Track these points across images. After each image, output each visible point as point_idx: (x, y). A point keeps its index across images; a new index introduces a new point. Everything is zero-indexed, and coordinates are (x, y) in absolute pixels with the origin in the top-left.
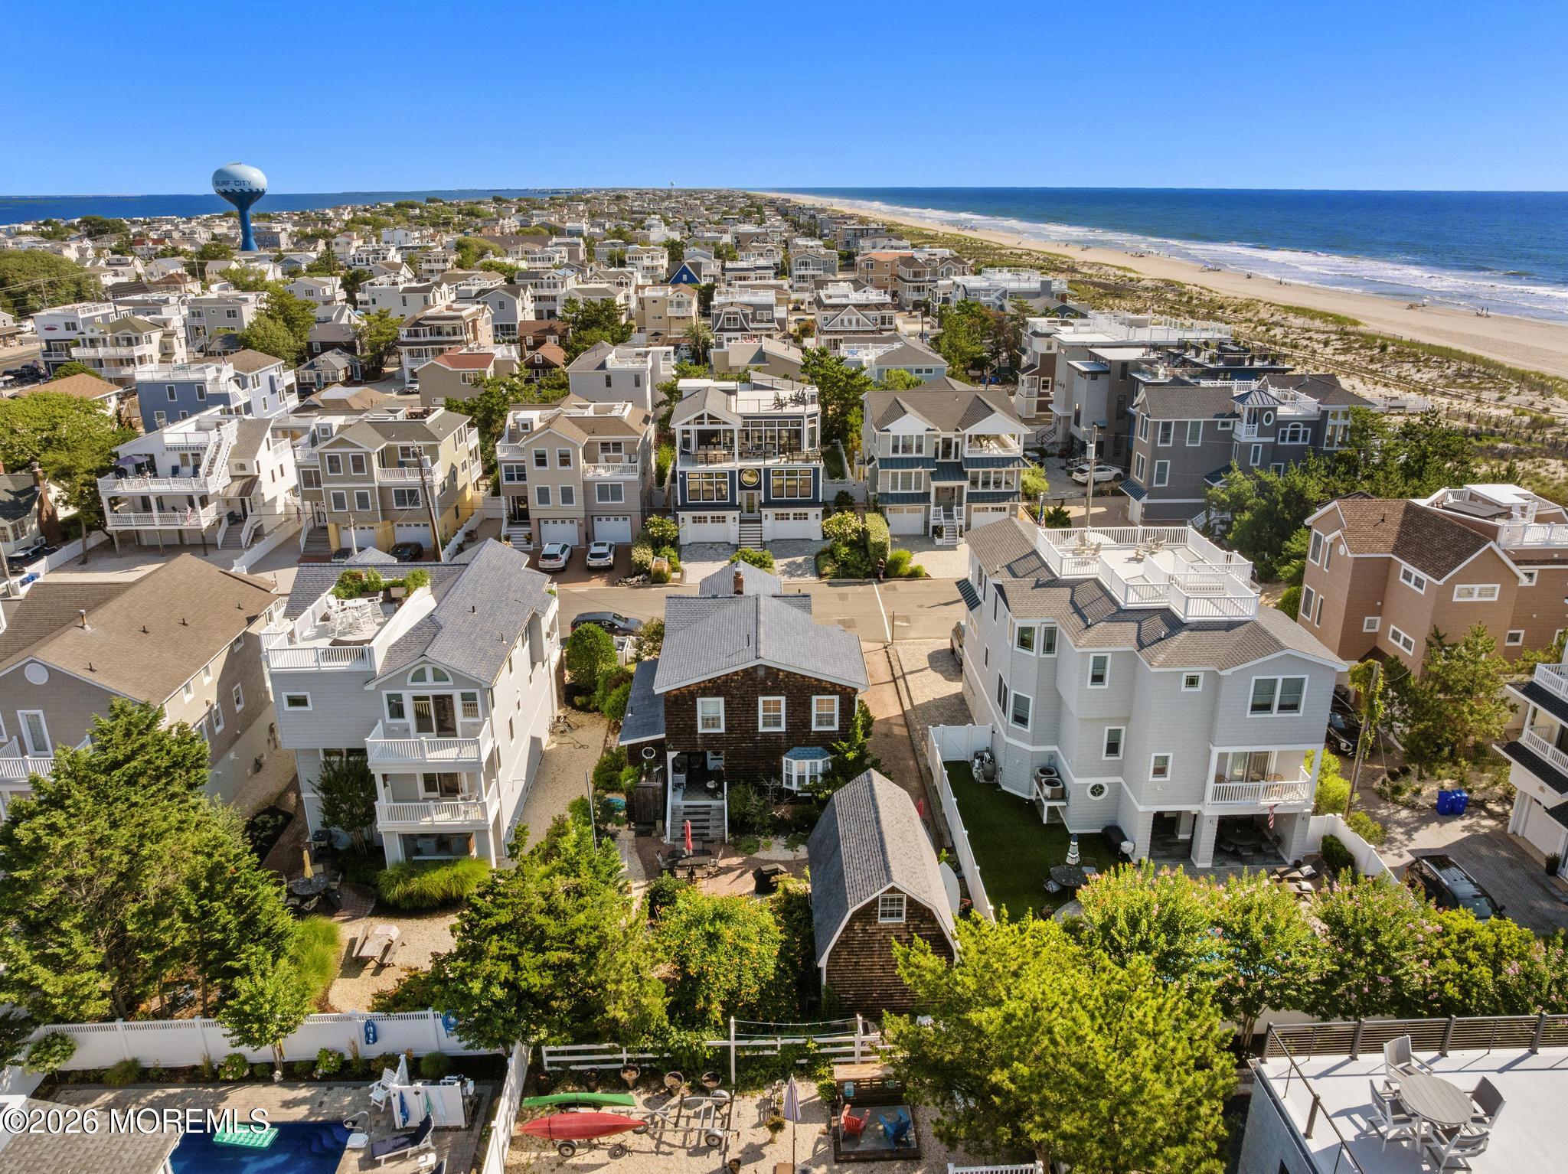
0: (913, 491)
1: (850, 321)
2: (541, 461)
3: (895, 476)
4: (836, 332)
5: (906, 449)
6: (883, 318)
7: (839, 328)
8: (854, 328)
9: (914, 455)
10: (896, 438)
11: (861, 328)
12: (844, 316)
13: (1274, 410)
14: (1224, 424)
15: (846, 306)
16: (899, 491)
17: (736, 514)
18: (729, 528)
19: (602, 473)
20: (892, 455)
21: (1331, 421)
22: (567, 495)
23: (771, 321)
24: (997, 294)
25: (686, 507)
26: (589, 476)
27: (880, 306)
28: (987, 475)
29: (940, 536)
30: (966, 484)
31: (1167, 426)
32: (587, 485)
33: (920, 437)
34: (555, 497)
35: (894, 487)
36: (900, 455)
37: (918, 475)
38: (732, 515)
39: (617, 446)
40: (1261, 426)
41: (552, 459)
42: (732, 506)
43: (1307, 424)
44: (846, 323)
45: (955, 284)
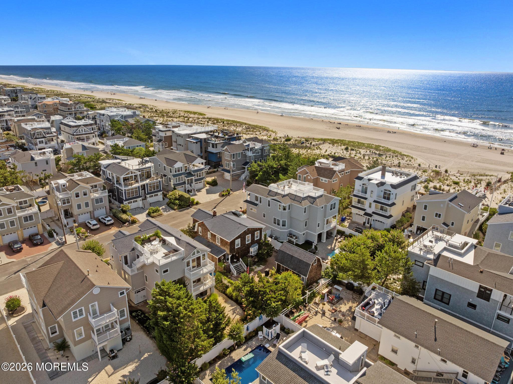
0: (181, 182)
1: (82, 130)
2: (77, 196)
3: (176, 179)
4: (80, 135)
5: (179, 171)
6: (92, 128)
7: (79, 133)
8: (84, 133)
9: (181, 172)
10: (176, 169)
11: (86, 133)
12: (80, 129)
13: (255, 147)
14: (244, 152)
15: (80, 126)
16: (178, 183)
17: (141, 198)
18: (139, 203)
19: (96, 195)
20: (175, 173)
21: (264, 148)
22: (87, 205)
23: (51, 133)
24: (120, 116)
25: (126, 200)
26: (92, 197)
27: (91, 125)
28: (200, 173)
29: (191, 192)
30: (193, 177)
31: (234, 154)
32: (92, 199)
33: (181, 167)
34: (83, 205)
35: (177, 182)
36: (177, 173)
37: (182, 177)
38: (138, 199)
39: (96, 186)
40: (253, 151)
41: (81, 194)
42: (140, 197)
43: (260, 149)
44: (81, 131)
45: (98, 113)
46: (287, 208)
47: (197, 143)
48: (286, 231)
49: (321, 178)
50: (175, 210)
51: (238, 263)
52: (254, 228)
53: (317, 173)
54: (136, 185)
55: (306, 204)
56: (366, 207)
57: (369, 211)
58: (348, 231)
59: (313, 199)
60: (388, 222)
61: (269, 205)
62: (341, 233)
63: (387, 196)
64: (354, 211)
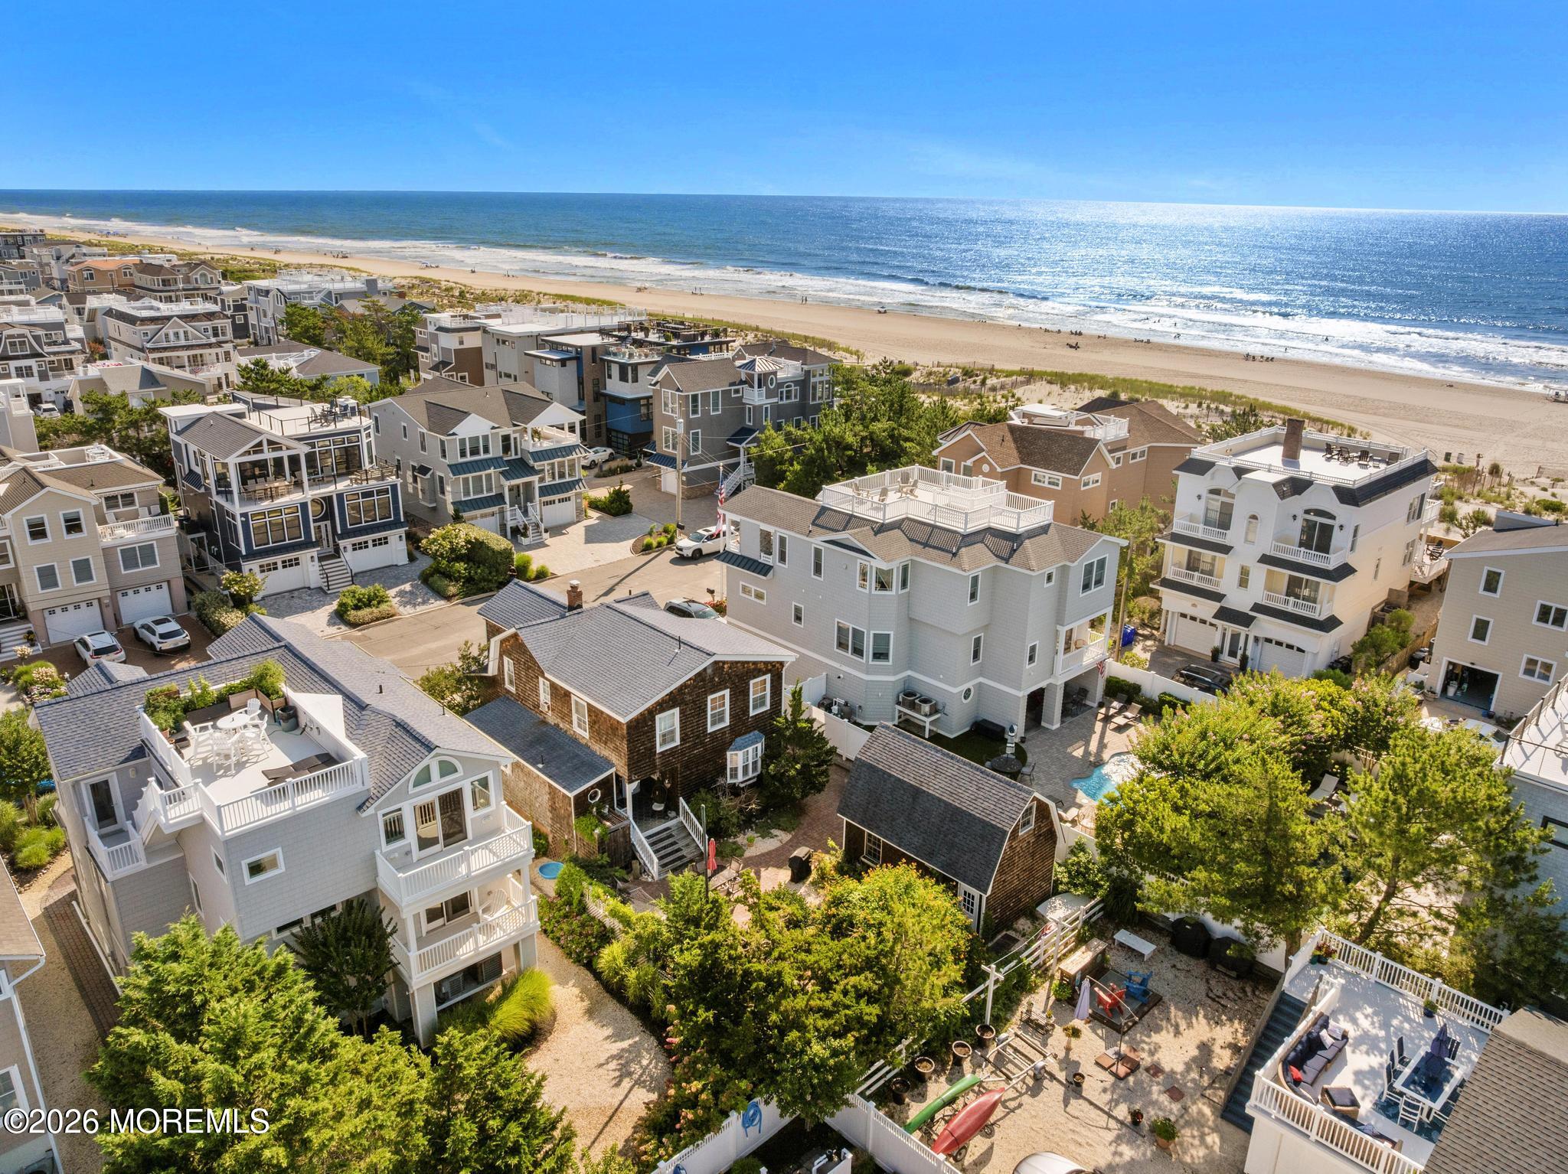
0: (486, 494)
1: (177, 334)
2: (37, 531)
3: (466, 481)
4: (165, 349)
5: (475, 451)
6: (215, 329)
7: (165, 344)
8: (183, 342)
9: (482, 456)
10: (462, 441)
11: (190, 343)
12: (169, 329)
13: (775, 373)
14: (737, 391)
15: (168, 318)
16: (472, 497)
17: (314, 552)
18: (308, 569)
19: (121, 534)
20: (461, 460)
21: (813, 380)
22: (83, 570)
23: (66, 342)
24: (321, 295)
25: (252, 555)
26: (107, 541)
27: (210, 316)
28: (561, 465)
29: (525, 535)
30: (535, 478)
31: (695, 397)
32: (107, 552)
33: (486, 438)
34: (66, 577)
35: (467, 493)
36: (469, 458)
37: (489, 477)
38: (306, 556)
39: (128, 498)
40: (768, 389)
41: (55, 526)
42: (308, 544)
43: (796, 383)
44: (172, 337)
45: (250, 289)
46: (896, 580)
47: (563, 362)
48: (892, 678)
49: (1036, 471)
50: (448, 598)
51: (668, 819)
52: (743, 663)
53: (1020, 452)
54: (297, 497)
55: (979, 560)
56: (1226, 582)
57: (1240, 600)
58: (1154, 684)
59: (1008, 544)
60: (1322, 647)
61: (818, 570)
62: (1123, 692)
63: (1318, 536)
64: (1172, 601)
